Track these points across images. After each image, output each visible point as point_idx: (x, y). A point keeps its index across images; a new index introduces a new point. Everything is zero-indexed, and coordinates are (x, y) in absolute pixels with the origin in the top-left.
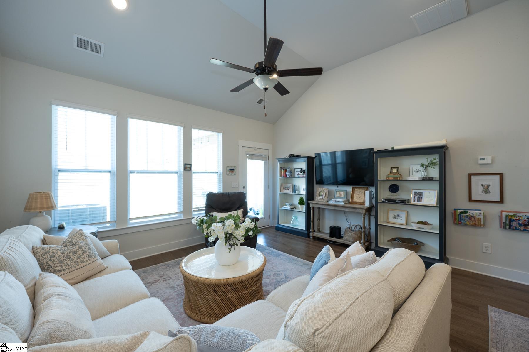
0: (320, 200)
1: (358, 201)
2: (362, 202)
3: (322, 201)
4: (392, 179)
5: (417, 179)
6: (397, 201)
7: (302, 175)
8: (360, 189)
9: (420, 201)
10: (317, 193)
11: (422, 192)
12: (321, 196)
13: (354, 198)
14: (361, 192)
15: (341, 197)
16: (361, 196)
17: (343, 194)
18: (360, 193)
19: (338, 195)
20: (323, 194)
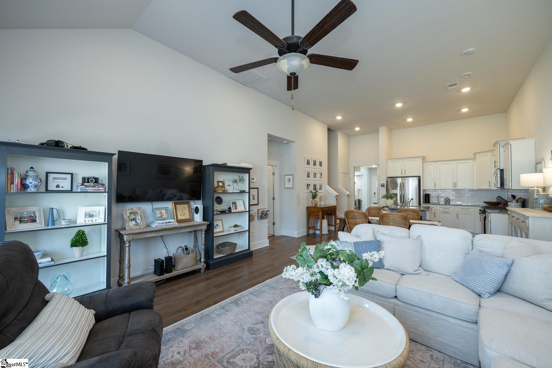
0: (134, 228)
1: (183, 218)
2: (189, 219)
3: (138, 227)
4: (221, 191)
5: (238, 191)
6: (226, 212)
7: (93, 187)
8: (182, 204)
9: (237, 209)
10: (125, 216)
11: (236, 202)
12: (134, 220)
13: (179, 216)
14: (184, 207)
15: (163, 217)
16: (185, 212)
17: (165, 213)
18: (183, 209)
19: (159, 215)
20: (135, 216)
